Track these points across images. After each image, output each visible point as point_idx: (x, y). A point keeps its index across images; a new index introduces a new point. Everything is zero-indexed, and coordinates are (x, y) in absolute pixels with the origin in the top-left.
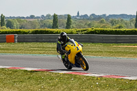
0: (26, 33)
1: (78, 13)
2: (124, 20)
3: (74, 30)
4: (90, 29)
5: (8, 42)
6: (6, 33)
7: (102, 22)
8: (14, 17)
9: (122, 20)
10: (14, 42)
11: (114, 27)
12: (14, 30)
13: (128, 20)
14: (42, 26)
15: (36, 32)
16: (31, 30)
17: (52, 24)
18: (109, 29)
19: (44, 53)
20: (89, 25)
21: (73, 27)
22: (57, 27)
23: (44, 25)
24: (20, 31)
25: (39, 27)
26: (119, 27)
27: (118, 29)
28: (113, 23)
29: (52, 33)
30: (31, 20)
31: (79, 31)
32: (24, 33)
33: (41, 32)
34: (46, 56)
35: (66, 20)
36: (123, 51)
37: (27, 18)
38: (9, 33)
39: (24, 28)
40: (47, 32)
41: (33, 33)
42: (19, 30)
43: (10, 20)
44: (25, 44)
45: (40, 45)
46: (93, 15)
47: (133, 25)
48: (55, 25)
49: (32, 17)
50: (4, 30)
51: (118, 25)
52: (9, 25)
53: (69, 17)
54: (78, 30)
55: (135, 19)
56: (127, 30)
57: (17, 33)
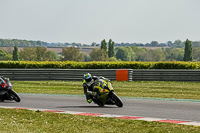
0: (145, 68)
5: (119, 80)
6: (116, 66)
8: (128, 44)
10: (128, 80)
12: (128, 63)
14: (168, 58)
15: (160, 66)
16: (153, 63)
17: (183, 54)
19: (172, 97)
22: (191, 60)
23: (172, 57)
24: (136, 65)
25: (164, 58)
29: (183, 67)
30: (153, 48)
32: (143, 67)
33: (168, 66)
34: (174, 101)
37: (147, 45)
38: (120, 67)
39: (142, 60)
40: (175, 66)
41: (156, 67)
42: (134, 62)
43: (122, 48)
44: (143, 84)
45: (166, 84)
48: (187, 57)
49: (154, 44)
50: (113, 63)
52: (121, 55)
57: (132, 66)
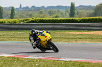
1: (21, 6)
2: (60, 10)
3: (17, 20)
4: (31, 19)
7: (41, 13)
9: (58, 11)
11: (52, 16)
13: (63, 11)
18: (47, 19)
20: (30, 16)
21: (16, 18)
26: (56, 17)
27: (55, 19)
28: (50, 13)
31: (21, 21)
35: (10, 12)
36: (59, 37)
46: (33, 7)
47: (68, 15)
51: (55, 15)
53: (13, 9)
54: (20, 19)
55: (69, 9)
56: (63, 19)
